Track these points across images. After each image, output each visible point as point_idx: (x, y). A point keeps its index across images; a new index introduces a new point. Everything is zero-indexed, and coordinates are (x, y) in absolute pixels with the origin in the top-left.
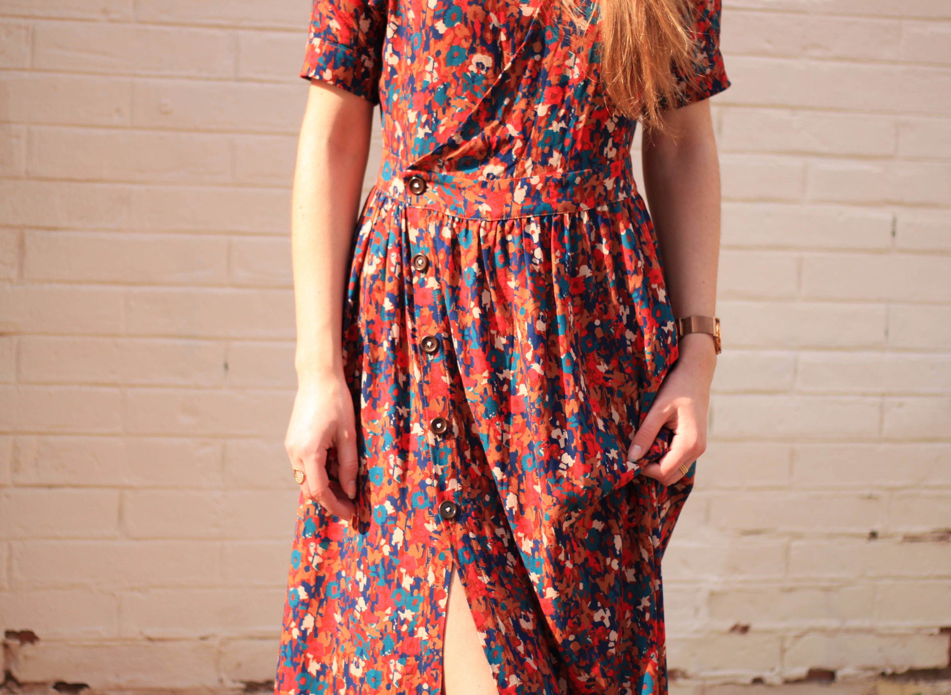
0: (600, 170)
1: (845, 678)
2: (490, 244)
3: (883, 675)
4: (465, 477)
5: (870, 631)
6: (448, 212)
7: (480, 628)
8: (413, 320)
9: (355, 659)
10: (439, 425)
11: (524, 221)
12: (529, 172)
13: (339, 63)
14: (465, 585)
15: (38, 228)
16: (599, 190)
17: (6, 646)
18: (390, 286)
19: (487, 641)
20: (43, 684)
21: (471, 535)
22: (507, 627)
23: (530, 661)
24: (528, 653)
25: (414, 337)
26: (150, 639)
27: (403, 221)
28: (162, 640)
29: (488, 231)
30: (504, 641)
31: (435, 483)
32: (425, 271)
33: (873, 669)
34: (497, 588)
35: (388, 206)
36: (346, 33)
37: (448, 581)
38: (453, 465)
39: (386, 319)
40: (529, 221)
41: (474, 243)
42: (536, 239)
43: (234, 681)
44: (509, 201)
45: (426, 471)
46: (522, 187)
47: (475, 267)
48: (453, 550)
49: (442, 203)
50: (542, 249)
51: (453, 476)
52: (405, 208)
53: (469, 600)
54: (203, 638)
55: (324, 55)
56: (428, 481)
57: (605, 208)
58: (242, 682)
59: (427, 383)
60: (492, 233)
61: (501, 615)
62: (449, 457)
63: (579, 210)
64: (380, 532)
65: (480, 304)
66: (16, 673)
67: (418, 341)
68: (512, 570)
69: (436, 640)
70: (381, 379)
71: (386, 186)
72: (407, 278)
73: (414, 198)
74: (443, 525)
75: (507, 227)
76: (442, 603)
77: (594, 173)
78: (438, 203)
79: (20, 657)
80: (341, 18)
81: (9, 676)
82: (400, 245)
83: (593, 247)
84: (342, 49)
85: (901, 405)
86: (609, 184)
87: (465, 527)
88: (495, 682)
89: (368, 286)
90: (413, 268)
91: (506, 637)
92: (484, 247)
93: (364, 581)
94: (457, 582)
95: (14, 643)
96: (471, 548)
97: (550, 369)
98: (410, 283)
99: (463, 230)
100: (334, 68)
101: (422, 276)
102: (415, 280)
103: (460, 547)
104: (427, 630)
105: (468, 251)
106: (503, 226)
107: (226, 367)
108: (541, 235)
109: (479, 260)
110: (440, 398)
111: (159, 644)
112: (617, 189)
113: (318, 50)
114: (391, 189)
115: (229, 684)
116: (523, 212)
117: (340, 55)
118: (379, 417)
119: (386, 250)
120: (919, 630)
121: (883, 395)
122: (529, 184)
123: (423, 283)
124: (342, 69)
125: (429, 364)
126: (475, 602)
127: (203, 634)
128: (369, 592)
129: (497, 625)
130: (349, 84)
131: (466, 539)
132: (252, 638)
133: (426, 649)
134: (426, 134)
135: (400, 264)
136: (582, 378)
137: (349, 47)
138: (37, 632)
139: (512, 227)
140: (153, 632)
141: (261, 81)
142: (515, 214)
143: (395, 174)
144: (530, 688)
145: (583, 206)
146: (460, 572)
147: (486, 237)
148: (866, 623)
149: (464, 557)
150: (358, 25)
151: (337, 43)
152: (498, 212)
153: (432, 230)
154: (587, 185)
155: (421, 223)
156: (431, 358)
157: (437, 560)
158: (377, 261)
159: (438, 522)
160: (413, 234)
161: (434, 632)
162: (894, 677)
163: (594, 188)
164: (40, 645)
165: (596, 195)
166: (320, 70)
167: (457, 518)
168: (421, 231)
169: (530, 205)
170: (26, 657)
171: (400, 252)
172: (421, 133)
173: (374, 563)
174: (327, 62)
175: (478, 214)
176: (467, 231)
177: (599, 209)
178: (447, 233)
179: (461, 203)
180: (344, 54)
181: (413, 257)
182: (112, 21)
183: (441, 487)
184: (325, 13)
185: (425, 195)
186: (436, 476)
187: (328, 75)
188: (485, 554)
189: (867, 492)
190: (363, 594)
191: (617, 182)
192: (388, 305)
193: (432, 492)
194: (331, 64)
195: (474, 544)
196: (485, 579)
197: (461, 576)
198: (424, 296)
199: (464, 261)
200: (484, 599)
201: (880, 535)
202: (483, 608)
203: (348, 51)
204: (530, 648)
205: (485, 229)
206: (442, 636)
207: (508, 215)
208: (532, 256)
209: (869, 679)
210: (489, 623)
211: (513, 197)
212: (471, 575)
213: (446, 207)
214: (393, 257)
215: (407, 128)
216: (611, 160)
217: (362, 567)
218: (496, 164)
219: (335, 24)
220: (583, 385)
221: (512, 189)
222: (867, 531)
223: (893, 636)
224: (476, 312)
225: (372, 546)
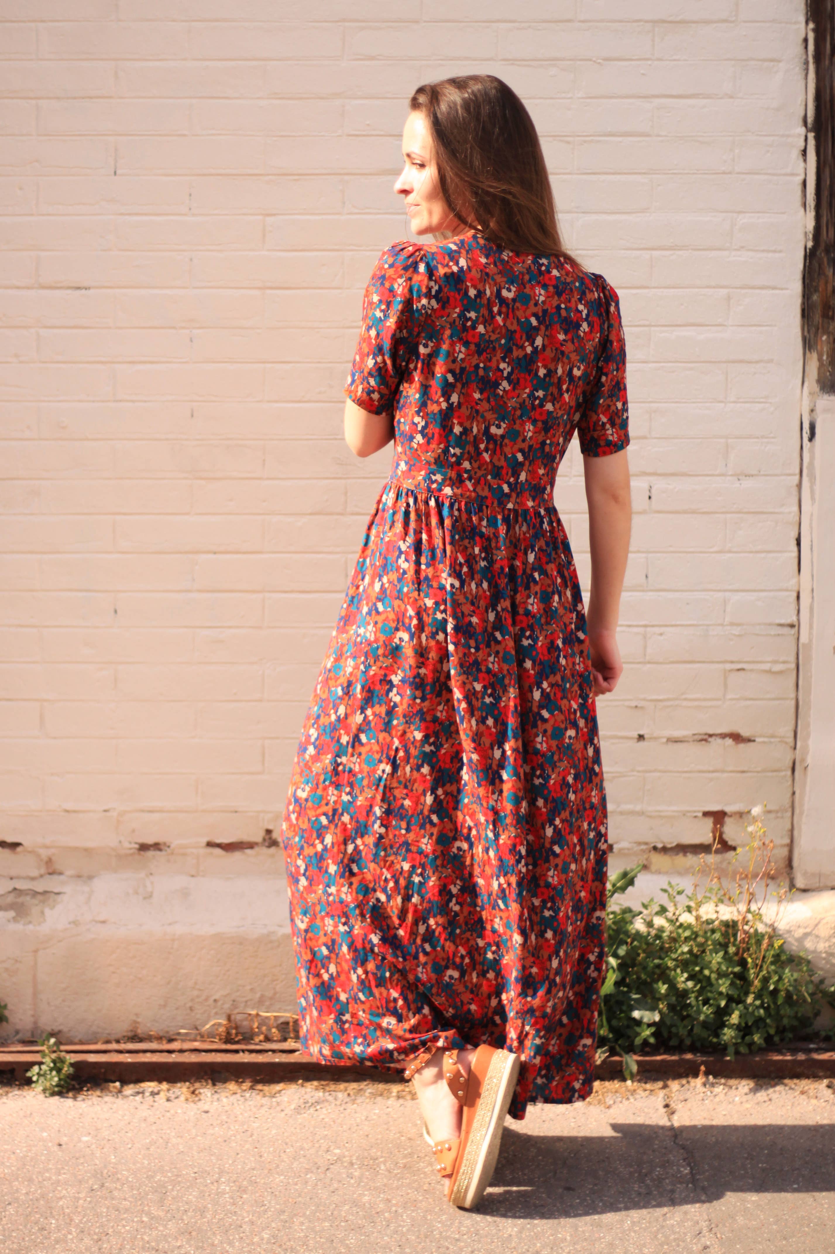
1: (620, 850)
3: (655, 848)
5: (642, 813)
26: (67, 811)
28: (75, 812)
33: (646, 844)
43: (130, 843)
54: (105, 811)
58: (136, 843)
85: (661, 634)
107: (116, 611)
111: (74, 815)
115: (127, 845)
120: (684, 814)
121: (646, 626)
127: (106, 808)
132: (143, 811)
140: (69, 806)
141: (133, 401)
148: (638, 808)
162: (665, 850)
182: (21, 362)
189: (634, 704)
201: (646, 736)
209: (643, 851)
222: (635, 735)
223: (660, 817)
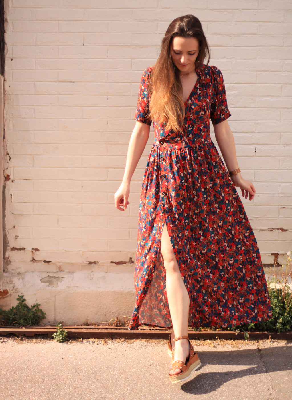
0: (200, 137)
2: (178, 154)
4: (169, 204)
6: (169, 148)
7: (170, 236)
8: (160, 171)
9: (142, 241)
10: (164, 193)
11: (185, 149)
12: (185, 139)
13: (141, 117)
14: (167, 227)
15: (37, 155)
16: (201, 141)
17: (32, 252)
18: (155, 164)
19: (171, 239)
20: (41, 261)
21: (169, 216)
22: (175, 236)
23: (180, 243)
24: (180, 241)
25: (160, 174)
26: (66, 251)
27: (159, 150)
28: (69, 251)
29: (177, 152)
30: (175, 239)
31: (162, 205)
32: (163, 161)
34: (174, 228)
35: (155, 147)
36: (143, 110)
37: (163, 226)
38: (166, 202)
39: (155, 171)
40: (186, 149)
41: (175, 154)
42: (188, 153)
44: (181, 145)
45: (161, 202)
46: (184, 142)
47: (175, 159)
48: (165, 220)
49: (168, 146)
50: (189, 155)
51: (166, 204)
52: (159, 147)
53: (168, 230)
54: (78, 251)
55: (138, 115)
56: (161, 205)
57: (202, 145)
58: (88, 262)
59: (162, 184)
60: (178, 152)
61: (174, 233)
62: (166, 200)
63: (196, 146)
64: (149, 215)
65: (177, 167)
66: (34, 258)
67: (161, 176)
68: (177, 224)
69: (159, 237)
70: (153, 183)
71: (155, 143)
72: (159, 162)
73: (161, 145)
74: (163, 214)
75: (181, 151)
76: (161, 230)
77: (199, 138)
78: (167, 146)
79: (36, 254)
80: (142, 107)
81: (33, 259)
82: (158, 155)
83: (200, 153)
84: (142, 114)
85: (258, 196)
86: (203, 140)
87: (168, 215)
88: (172, 247)
89: (151, 164)
90: (160, 160)
91: (175, 238)
92: (177, 155)
93: (145, 225)
94: (165, 226)
95: (34, 251)
96: (169, 219)
97: (193, 179)
98: (160, 163)
99: (172, 152)
100: (140, 118)
101: (162, 162)
102: (161, 162)
103: (167, 219)
104: (158, 235)
105: (174, 156)
106: (181, 150)
107: (82, 187)
108: (189, 152)
109: (176, 158)
110: (165, 187)
111: (68, 252)
112: (205, 141)
113: (137, 114)
114: (156, 143)
115: (85, 262)
116: (185, 147)
117: (141, 115)
118: (152, 191)
119: (155, 156)
120: (265, 254)
122: (185, 141)
123: (162, 163)
124: (142, 118)
125: (163, 180)
126: (169, 231)
128: (146, 227)
129: (173, 235)
130: (143, 121)
131: (168, 217)
132: (90, 251)
133: (157, 239)
134: (163, 132)
135: (158, 159)
136: (200, 180)
137: (143, 113)
138: (39, 249)
139: (183, 151)
140: (66, 249)
141: (88, 119)
142: (183, 148)
143: (157, 140)
144: (180, 248)
145: (197, 145)
146: (166, 224)
147: (177, 153)
149: (167, 221)
150: (145, 109)
151: (141, 112)
152: (179, 147)
153: (165, 152)
154: (198, 140)
155: (163, 151)
156: (163, 179)
157: (161, 221)
158: (153, 158)
159: (162, 213)
160: (161, 153)
161: (159, 236)
163: (199, 141)
164: (40, 252)
165: (200, 142)
166: (137, 118)
167: (167, 213)
168: (162, 152)
169: (186, 146)
170: (37, 254)
171: (158, 157)
172: (162, 132)
173: (147, 221)
174: (139, 116)
175: (175, 148)
176: (173, 152)
177: (201, 145)
178: (169, 152)
179: (172, 146)
180: (142, 115)
181: (160, 158)
182: (52, 106)
183: (164, 206)
184: (139, 106)
185: (163, 145)
186: (163, 204)
187: (139, 119)
188: (172, 220)
190: (144, 228)
191: (205, 139)
192: (155, 168)
193: (162, 207)
194: (140, 117)
195: (170, 218)
196: (172, 226)
197: (166, 225)
198: (162, 166)
199: (173, 158)
200: (171, 230)
202: (171, 232)
203: (143, 114)
204: (180, 240)
205: (177, 151)
206: (161, 237)
207: (181, 148)
208: (187, 156)
210: (172, 235)
211: (182, 144)
212: (169, 225)
213: (168, 147)
214: (156, 158)
215: (158, 131)
216: (203, 135)
217: (144, 222)
218: (178, 138)
219: (141, 109)
220: (200, 182)
221: (182, 143)
224: (176, 168)
225: (147, 218)
